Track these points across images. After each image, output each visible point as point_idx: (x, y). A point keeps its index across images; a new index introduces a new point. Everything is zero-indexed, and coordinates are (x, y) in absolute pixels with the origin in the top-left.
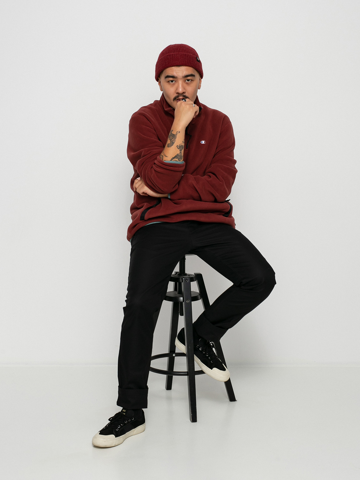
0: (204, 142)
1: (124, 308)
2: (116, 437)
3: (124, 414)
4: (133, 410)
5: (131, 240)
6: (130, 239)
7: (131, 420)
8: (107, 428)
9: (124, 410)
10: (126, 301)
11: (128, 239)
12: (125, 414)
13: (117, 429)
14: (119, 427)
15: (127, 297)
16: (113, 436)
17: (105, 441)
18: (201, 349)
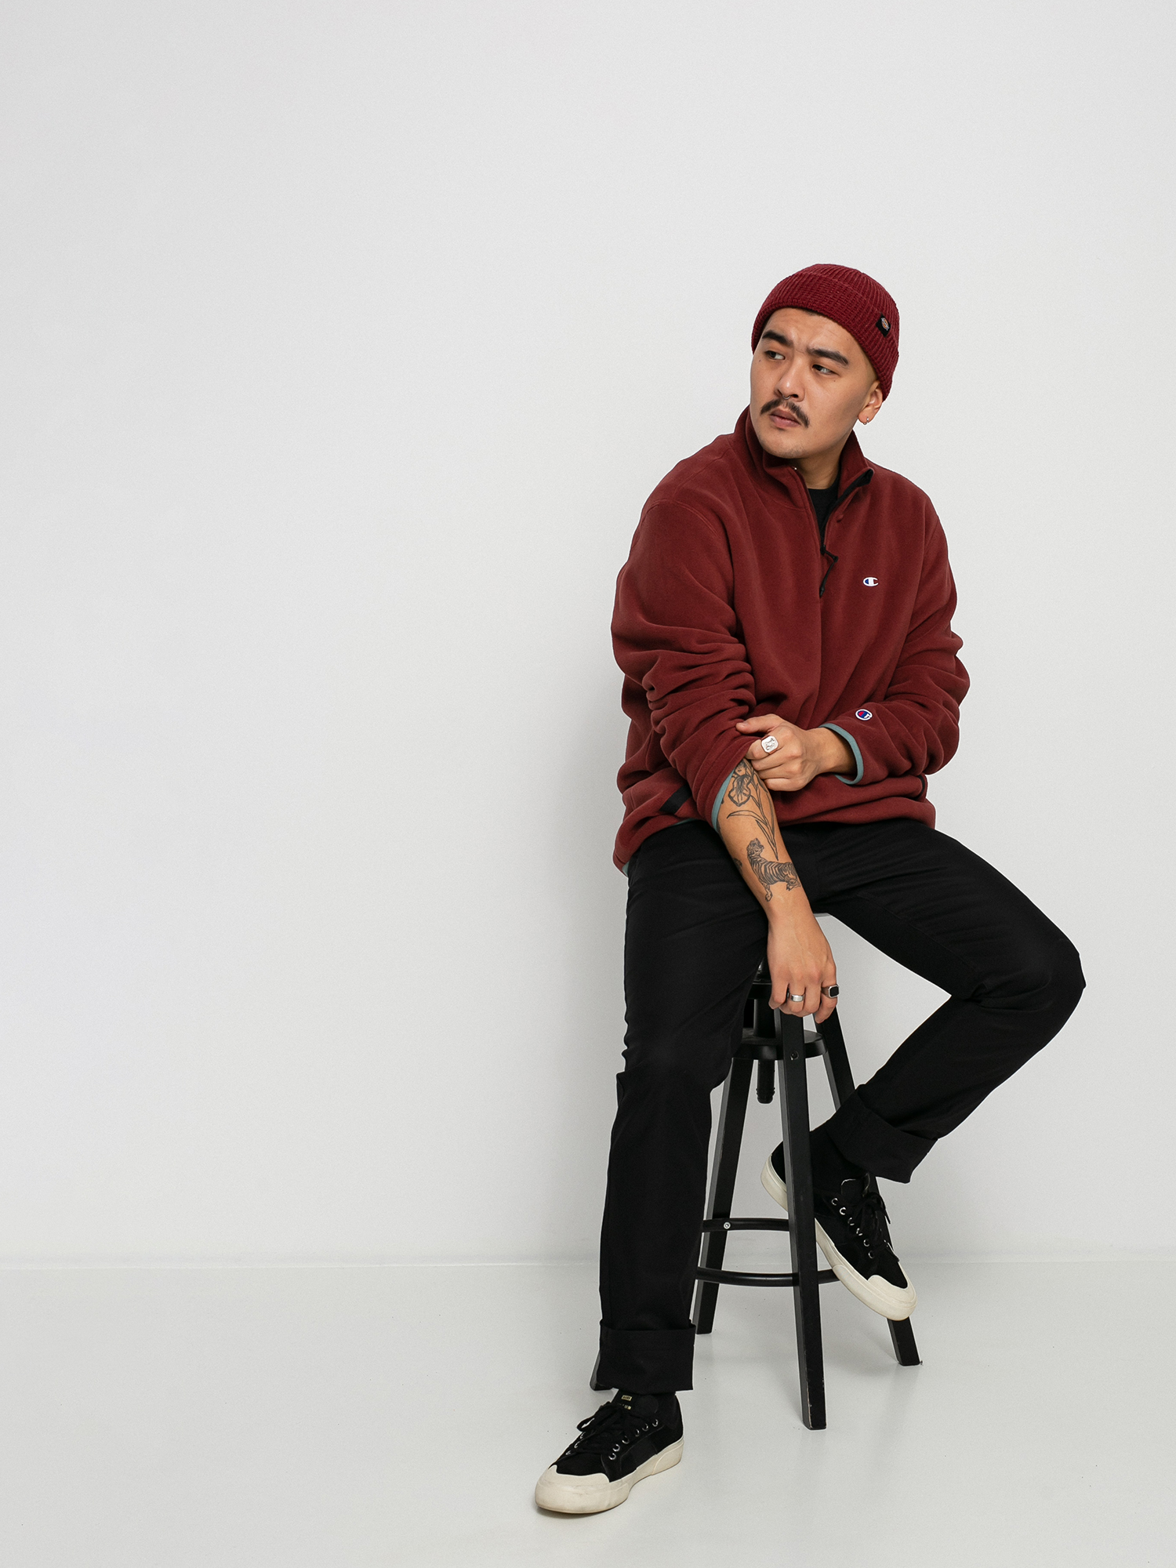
0: (875, 582)
1: (619, 1076)
2: (610, 1481)
3: (626, 1407)
4: (655, 1395)
5: (626, 867)
6: (625, 864)
7: (651, 1426)
8: (578, 1453)
9: (624, 1397)
10: (624, 1054)
11: (619, 861)
12: (630, 1408)
13: (613, 1456)
14: (617, 1448)
15: (626, 1042)
16: (601, 1478)
17: (581, 1495)
18: (843, 1211)
